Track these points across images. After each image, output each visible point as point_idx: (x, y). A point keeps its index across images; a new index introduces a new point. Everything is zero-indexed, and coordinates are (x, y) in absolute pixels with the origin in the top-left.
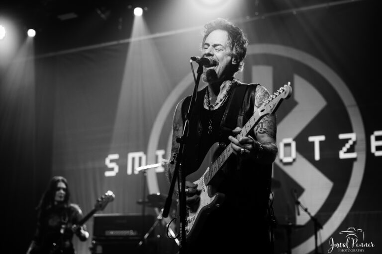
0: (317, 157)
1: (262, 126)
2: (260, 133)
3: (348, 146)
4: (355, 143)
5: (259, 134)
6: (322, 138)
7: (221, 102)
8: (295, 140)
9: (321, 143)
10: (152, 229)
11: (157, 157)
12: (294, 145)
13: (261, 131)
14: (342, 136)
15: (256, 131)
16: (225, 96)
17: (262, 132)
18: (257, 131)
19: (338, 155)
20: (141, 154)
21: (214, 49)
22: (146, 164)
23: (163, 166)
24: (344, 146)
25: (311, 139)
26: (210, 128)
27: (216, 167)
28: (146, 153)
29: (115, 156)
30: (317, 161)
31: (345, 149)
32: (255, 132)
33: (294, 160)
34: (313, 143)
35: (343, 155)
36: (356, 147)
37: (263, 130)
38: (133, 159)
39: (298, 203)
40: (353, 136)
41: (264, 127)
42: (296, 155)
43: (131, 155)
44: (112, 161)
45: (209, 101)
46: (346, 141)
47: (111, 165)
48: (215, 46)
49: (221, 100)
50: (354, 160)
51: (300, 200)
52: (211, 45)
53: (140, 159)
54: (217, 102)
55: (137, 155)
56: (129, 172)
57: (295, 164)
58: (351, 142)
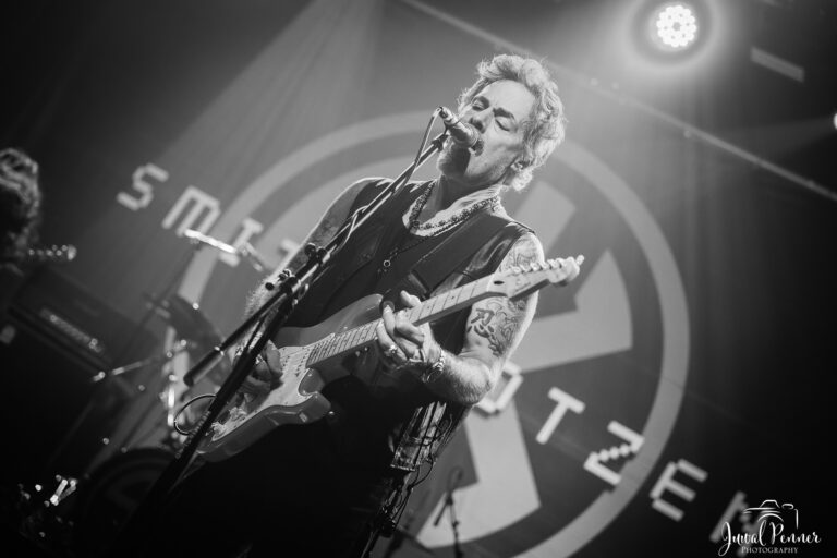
0: (543, 436)
1: (489, 320)
2: (476, 331)
3: (614, 453)
4: (631, 456)
5: (472, 332)
6: (578, 407)
7: (438, 229)
8: (525, 375)
9: (569, 413)
10: (138, 365)
11: (240, 229)
12: (516, 382)
13: (482, 328)
14: (616, 428)
15: (473, 322)
16: (454, 220)
17: (481, 331)
18: (473, 325)
19: (586, 457)
20: (213, 203)
21: (493, 119)
22: (208, 234)
23: (240, 255)
24: (608, 449)
25: (555, 394)
26: (387, 263)
27: (346, 341)
28: (224, 207)
29: (160, 174)
30: (538, 445)
31: (605, 455)
32: (469, 324)
33: (497, 412)
34: (553, 404)
35: (593, 464)
36: (628, 466)
37: (486, 328)
38: (192, 203)
39: (450, 502)
40: (636, 441)
41: (490, 324)
42: (507, 406)
43: (191, 193)
44: (148, 178)
45: (420, 211)
46: (619, 441)
47: (140, 185)
48: (499, 113)
49: (442, 224)
50: (609, 487)
51: (457, 495)
52: (494, 105)
53: (206, 211)
54: (433, 221)
55: (204, 200)
56: (168, 222)
57: (493, 421)
58: (625, 450)
